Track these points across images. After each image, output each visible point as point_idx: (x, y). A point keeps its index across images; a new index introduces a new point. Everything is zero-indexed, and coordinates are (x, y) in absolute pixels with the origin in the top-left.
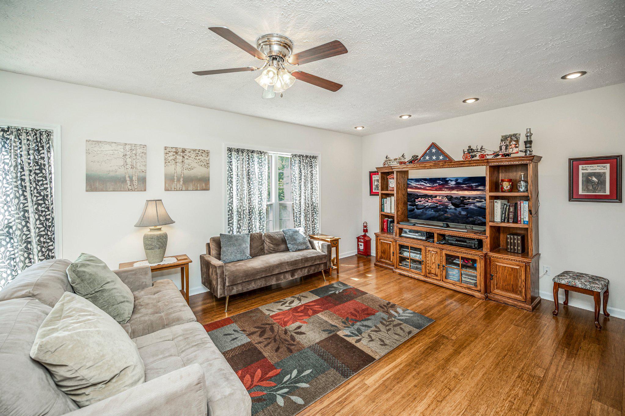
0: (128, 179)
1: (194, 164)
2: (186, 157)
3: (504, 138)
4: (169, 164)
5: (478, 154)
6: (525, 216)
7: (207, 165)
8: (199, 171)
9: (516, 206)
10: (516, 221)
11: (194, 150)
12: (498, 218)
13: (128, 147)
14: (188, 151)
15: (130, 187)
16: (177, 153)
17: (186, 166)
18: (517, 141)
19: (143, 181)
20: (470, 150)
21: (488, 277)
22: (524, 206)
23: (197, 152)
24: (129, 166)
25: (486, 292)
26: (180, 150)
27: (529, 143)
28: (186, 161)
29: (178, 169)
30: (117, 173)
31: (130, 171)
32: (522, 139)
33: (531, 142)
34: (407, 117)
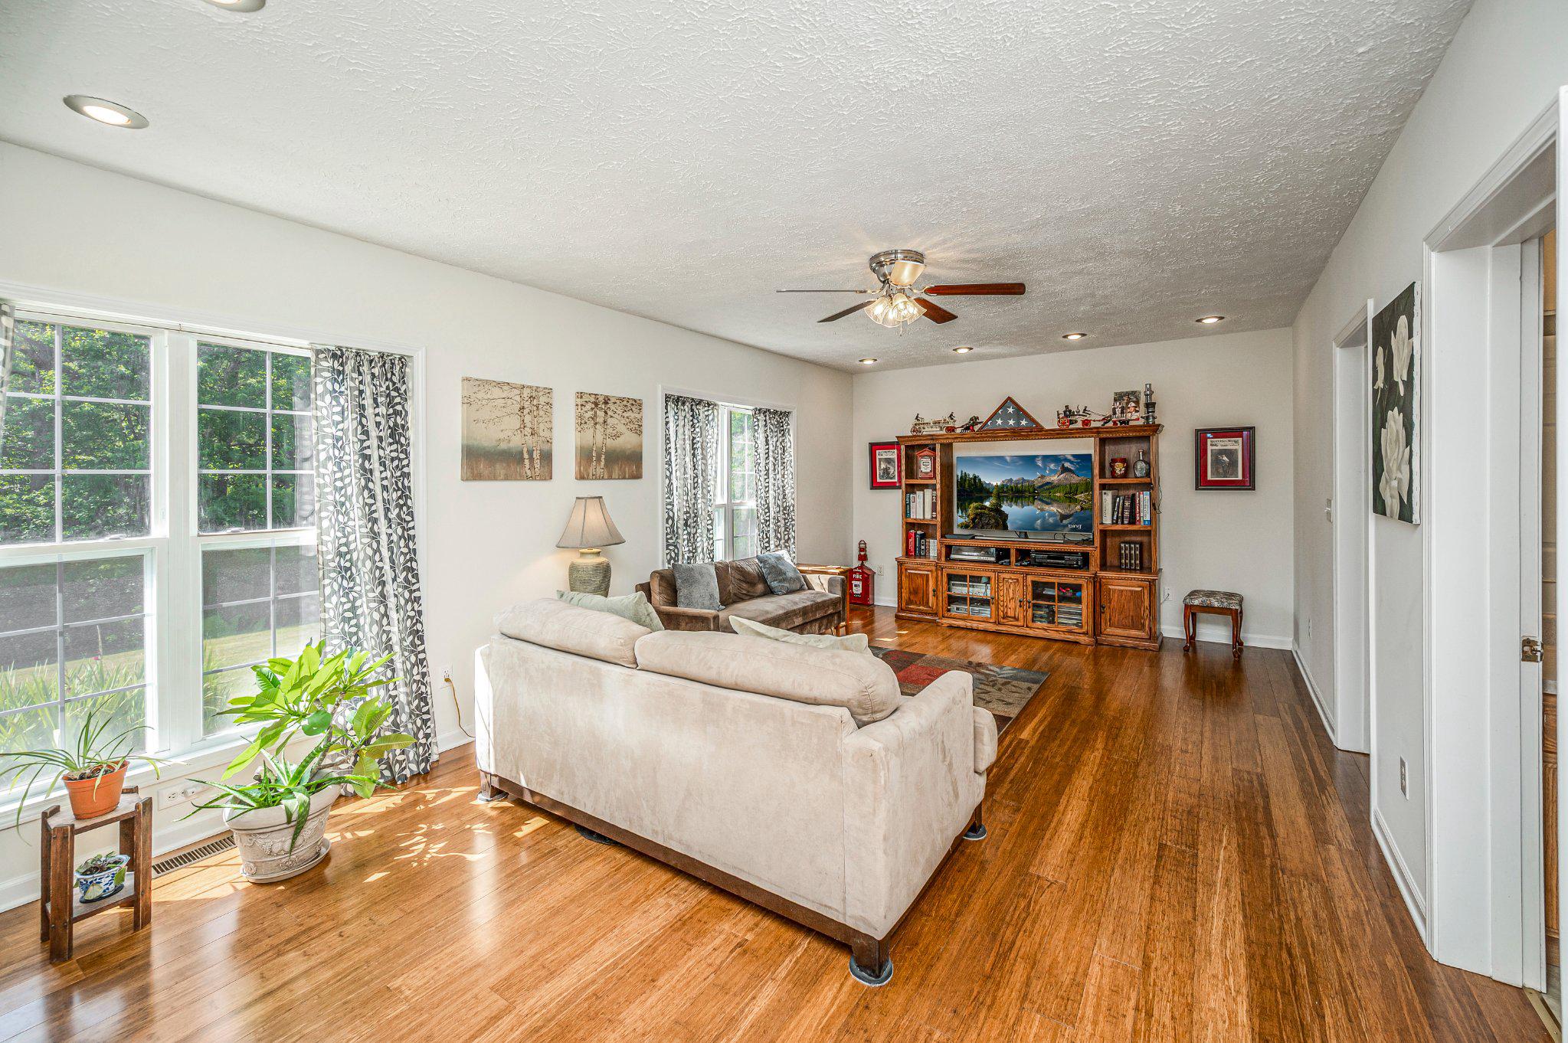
0: (526, 456)
1: (621, 428)
2: (610, 413)
3: (1119, 397)
4: (585, 426)
5: (1080, 419)
6: (1145, 514)
7: (639, 431)
8: (626, 441)
9: (1133, 498)
10: (1133, 520)
11: (622, 400)
12: (1107, 520)
13: (526, 393)
14: (613, 400)
15: (529, 473)
16: (596, 404)
17: (609, 431)
18: (1137, 402)
19: (547, 457)
20: (1068, 413)
21: (1098, 609)
22: (1144, 498)
23: (625, 403)
24: (528, 431)
25: (1095, 634)
26: (601, 399)
27: (1150, 405)
28: (610, 421)
29: (596, 438)
30: (511, 445)
31: (530, 441)
32: (1143, 400)
33: (1153, 405)
34: (966, 350)
